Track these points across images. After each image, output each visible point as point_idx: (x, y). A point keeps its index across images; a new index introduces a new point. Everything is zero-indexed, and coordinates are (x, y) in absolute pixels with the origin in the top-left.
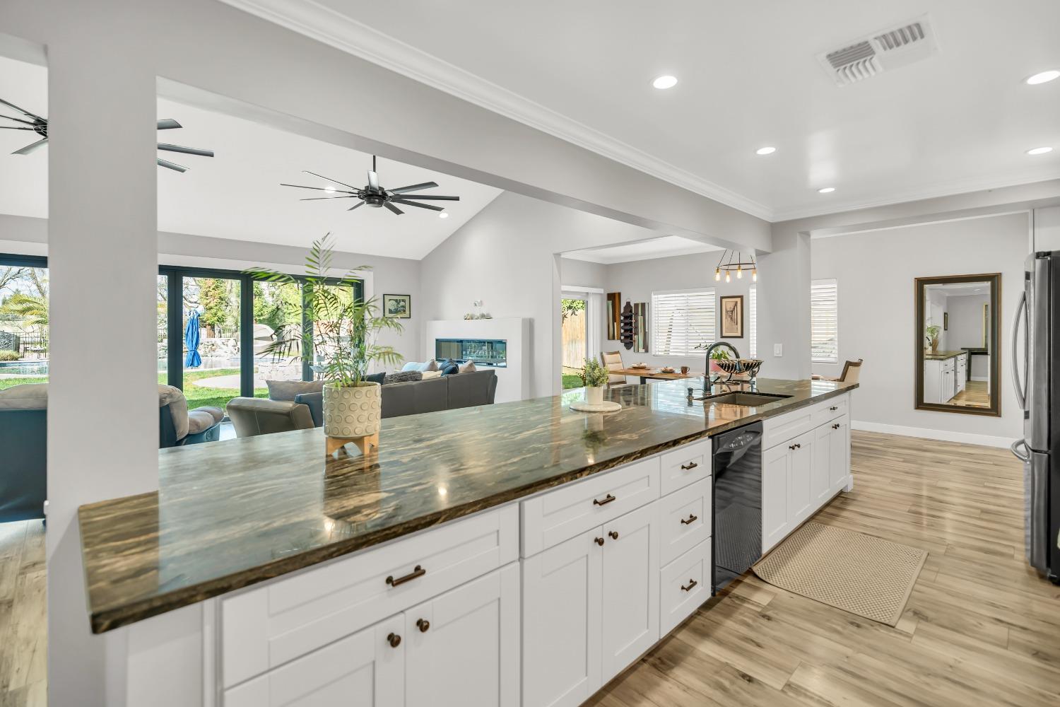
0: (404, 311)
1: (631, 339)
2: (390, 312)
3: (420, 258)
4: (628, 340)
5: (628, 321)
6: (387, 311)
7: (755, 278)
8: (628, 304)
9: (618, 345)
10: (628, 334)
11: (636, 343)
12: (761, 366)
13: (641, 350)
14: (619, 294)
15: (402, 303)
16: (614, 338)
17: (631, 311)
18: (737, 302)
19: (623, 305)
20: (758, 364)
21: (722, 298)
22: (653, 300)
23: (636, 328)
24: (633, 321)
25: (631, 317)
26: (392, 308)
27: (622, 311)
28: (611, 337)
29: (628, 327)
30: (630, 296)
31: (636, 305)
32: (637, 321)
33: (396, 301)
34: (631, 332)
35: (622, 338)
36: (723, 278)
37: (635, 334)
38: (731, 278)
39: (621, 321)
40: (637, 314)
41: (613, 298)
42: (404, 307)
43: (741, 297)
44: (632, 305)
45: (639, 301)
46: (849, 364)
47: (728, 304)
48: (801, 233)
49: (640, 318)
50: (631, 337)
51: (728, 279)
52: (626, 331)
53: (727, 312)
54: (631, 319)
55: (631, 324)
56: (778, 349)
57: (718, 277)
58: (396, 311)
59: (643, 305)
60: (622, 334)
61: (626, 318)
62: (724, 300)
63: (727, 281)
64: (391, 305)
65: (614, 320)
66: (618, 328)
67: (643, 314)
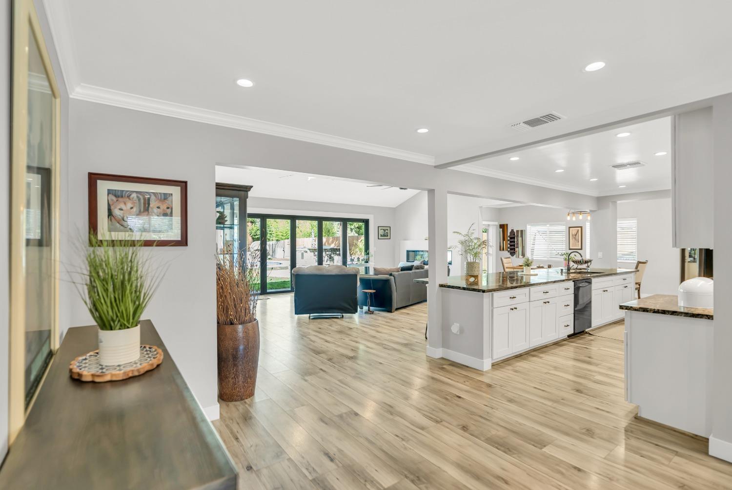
0: (387, 236)
1: (514, 250)
2: (381, 236)
3: (395, 207)
4: (513, 251)
5: (512, 240)
6: (380, 236)
7: (589, 218)
8: (512, 231)
9: (506, 254)
10: (513, 247)
11: (517, 253)
12: (592, 262)
13: (520, 256)
14: (507, 225)
15: (386, 231)
16: (503, 250)
17: (514, 235)
18: (578, 230)
19: (509, 231)
20: (590, 261)
21: (570, 228)
22: (528, 228)
23: (518, 244)
24: (516, 240)
25: (514, 238)
26: (382, 234)
27: (509, 234)
28: (501, 249)
29: (512, 244)
30: (513, 226)
31: (518, 231)
32: (518, 240)
33: (384, 230)
34: (514, 246)
35: (509, 249)
36: (571, 218)
37: (517, 247)
38: (576, 218)
39: (508, 240)
40: (518, 236)
41: (503, 227)
42: (387, 233)
43: (581, 227)
44: (515, 231)
45: (520, 229)
46: (639, 263)
47: (573, 231)
48: (612, 202)
49: (520, 239)
50: (514, 249)
51: (574, 219)
52: (511, 245)
53: (572, 235)
54: (514, 239)
55: (514, 242)
56: (600, 255)
57: (569, 218)
58: (384, 236)
59: (522, 231)
60: (508, 248)
61: (511, 238)
62: (571, 229)
63: (573, 220)
64: (381, 232)
65: (504, 239)
66: (507, 244)
67: (522, 236)
